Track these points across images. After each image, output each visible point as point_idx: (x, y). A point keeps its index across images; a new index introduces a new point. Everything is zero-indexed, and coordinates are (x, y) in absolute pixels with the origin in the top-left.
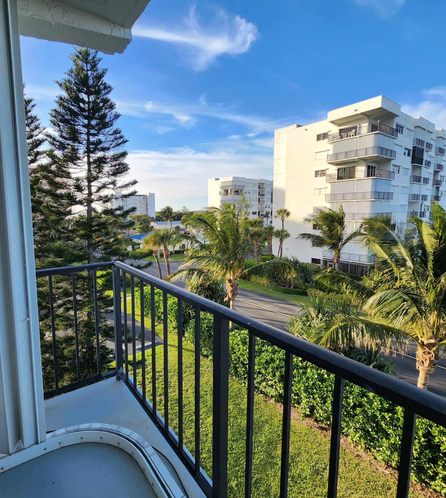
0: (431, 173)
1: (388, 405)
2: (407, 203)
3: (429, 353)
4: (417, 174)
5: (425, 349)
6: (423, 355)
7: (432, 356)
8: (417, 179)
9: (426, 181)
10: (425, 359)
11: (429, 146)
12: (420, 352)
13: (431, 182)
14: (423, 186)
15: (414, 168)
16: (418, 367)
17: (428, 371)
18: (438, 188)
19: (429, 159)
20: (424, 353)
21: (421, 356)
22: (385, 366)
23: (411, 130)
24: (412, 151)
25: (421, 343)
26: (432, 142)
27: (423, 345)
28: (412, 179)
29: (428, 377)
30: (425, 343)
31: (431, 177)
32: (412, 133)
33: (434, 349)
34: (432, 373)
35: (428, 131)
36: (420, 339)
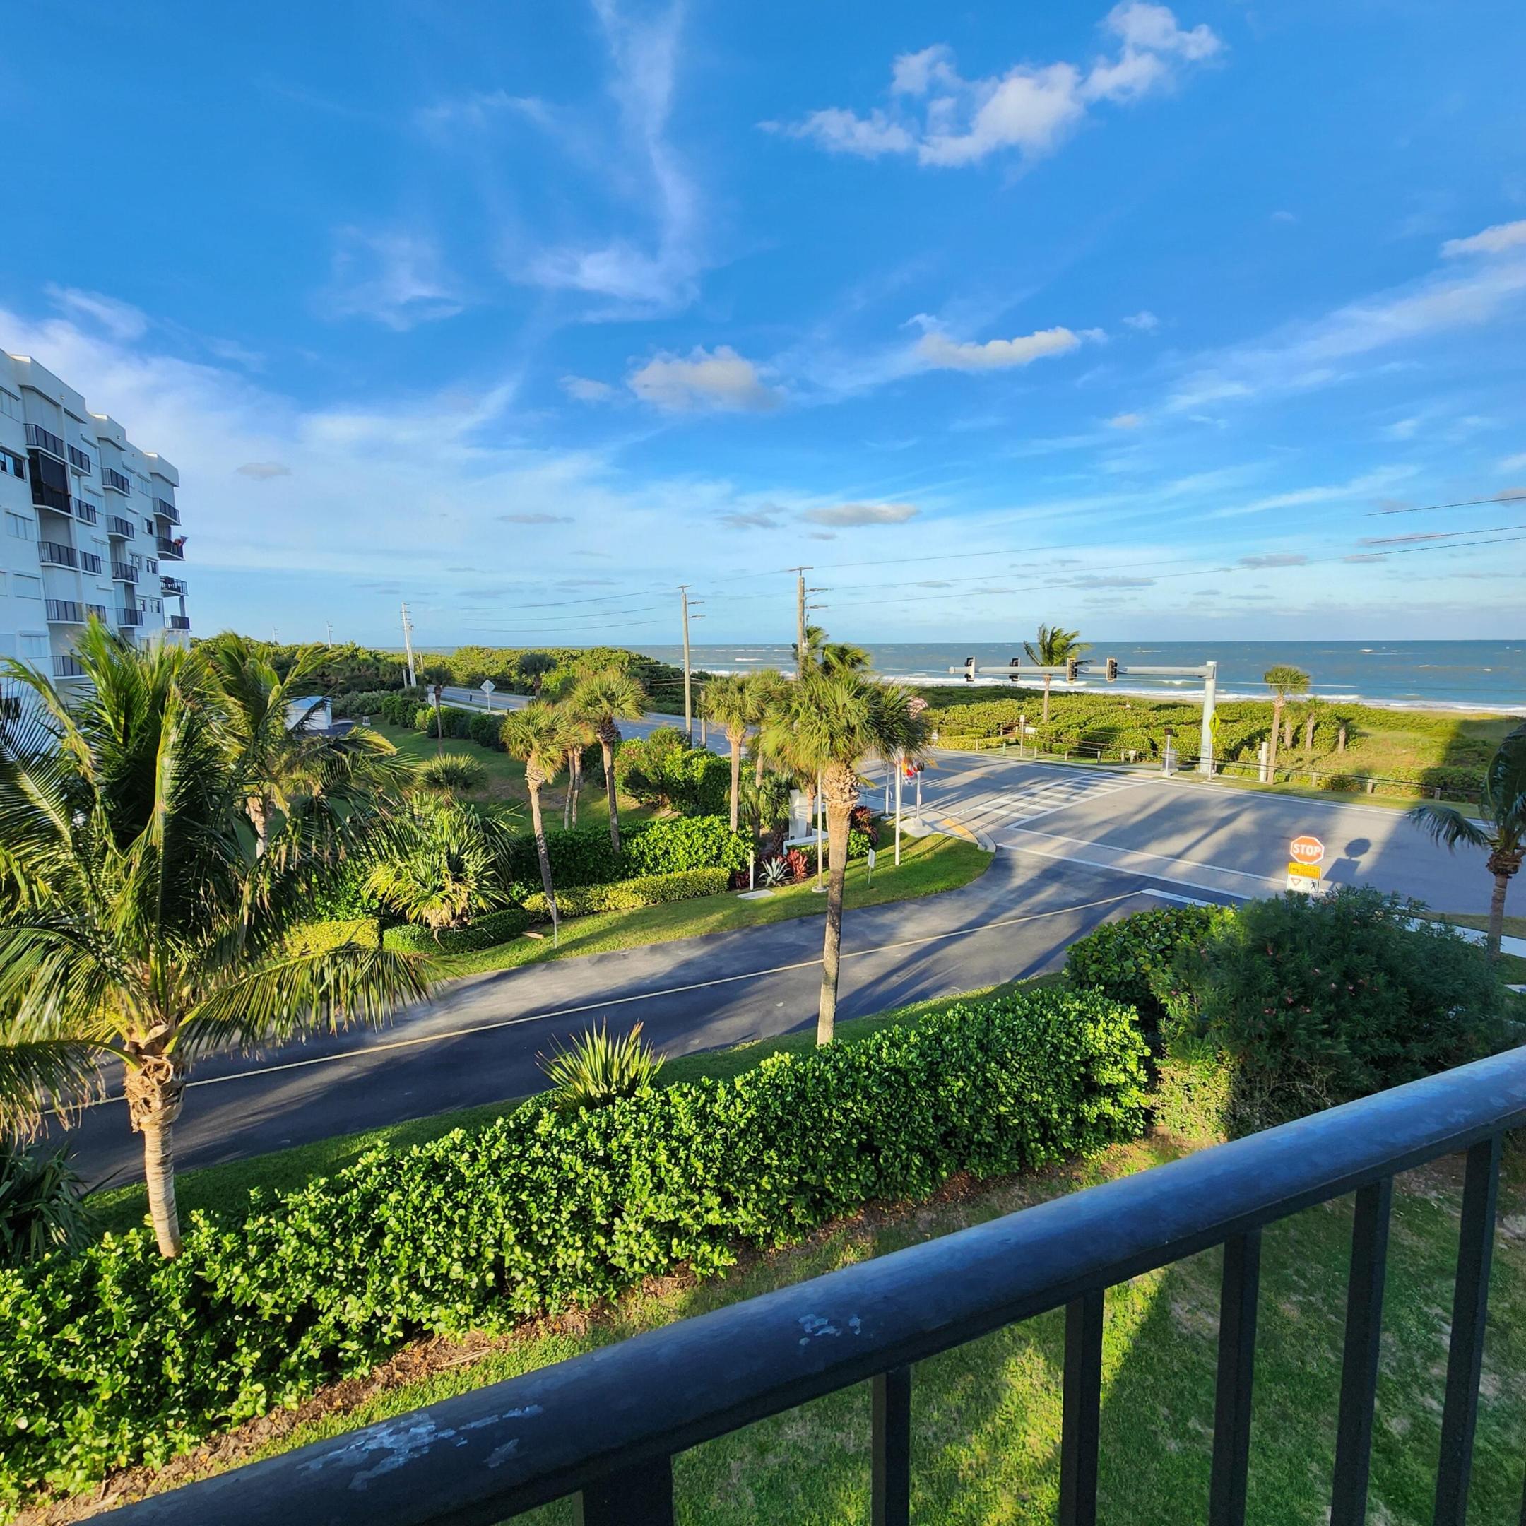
0: (102, 543)
1: (69, 1297)
2: (44, 629)
3: (158, 1067)
4: (60, 540)
5: (146, 1061)
6: (142, 1082)
7: (168, 1070)
8: (63, 555)
9: (92, 563)
10: (149, 1090)
11: (79, 458)
12: (134, 1079)
13: (106, 567)
14: (84, 579)
15: (44, 517)
16: (139, 1124)
17: (165, 1118)
18: (130, 588)
19: (87, 499)
20: (145, 1074)
21: (140, 1086)
22: (43, 1177)
23: (10, 394)
24: (26, 463)
25: (133, 1051)
26: (85, 449)
27: (137, 1051)
28: (46, 554)
29: (170, 1136)
30: (142, 1046)
31: (105, 554)
32: (17, 406)
33: (169, 1048)
34: (176, 1117)
35: (66, 412)
36: (126, 1037)
